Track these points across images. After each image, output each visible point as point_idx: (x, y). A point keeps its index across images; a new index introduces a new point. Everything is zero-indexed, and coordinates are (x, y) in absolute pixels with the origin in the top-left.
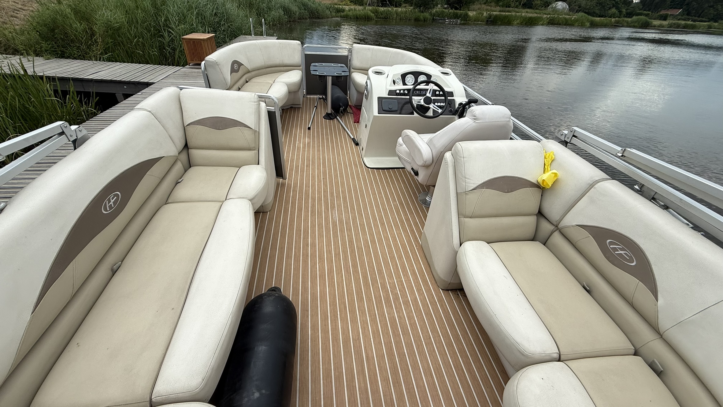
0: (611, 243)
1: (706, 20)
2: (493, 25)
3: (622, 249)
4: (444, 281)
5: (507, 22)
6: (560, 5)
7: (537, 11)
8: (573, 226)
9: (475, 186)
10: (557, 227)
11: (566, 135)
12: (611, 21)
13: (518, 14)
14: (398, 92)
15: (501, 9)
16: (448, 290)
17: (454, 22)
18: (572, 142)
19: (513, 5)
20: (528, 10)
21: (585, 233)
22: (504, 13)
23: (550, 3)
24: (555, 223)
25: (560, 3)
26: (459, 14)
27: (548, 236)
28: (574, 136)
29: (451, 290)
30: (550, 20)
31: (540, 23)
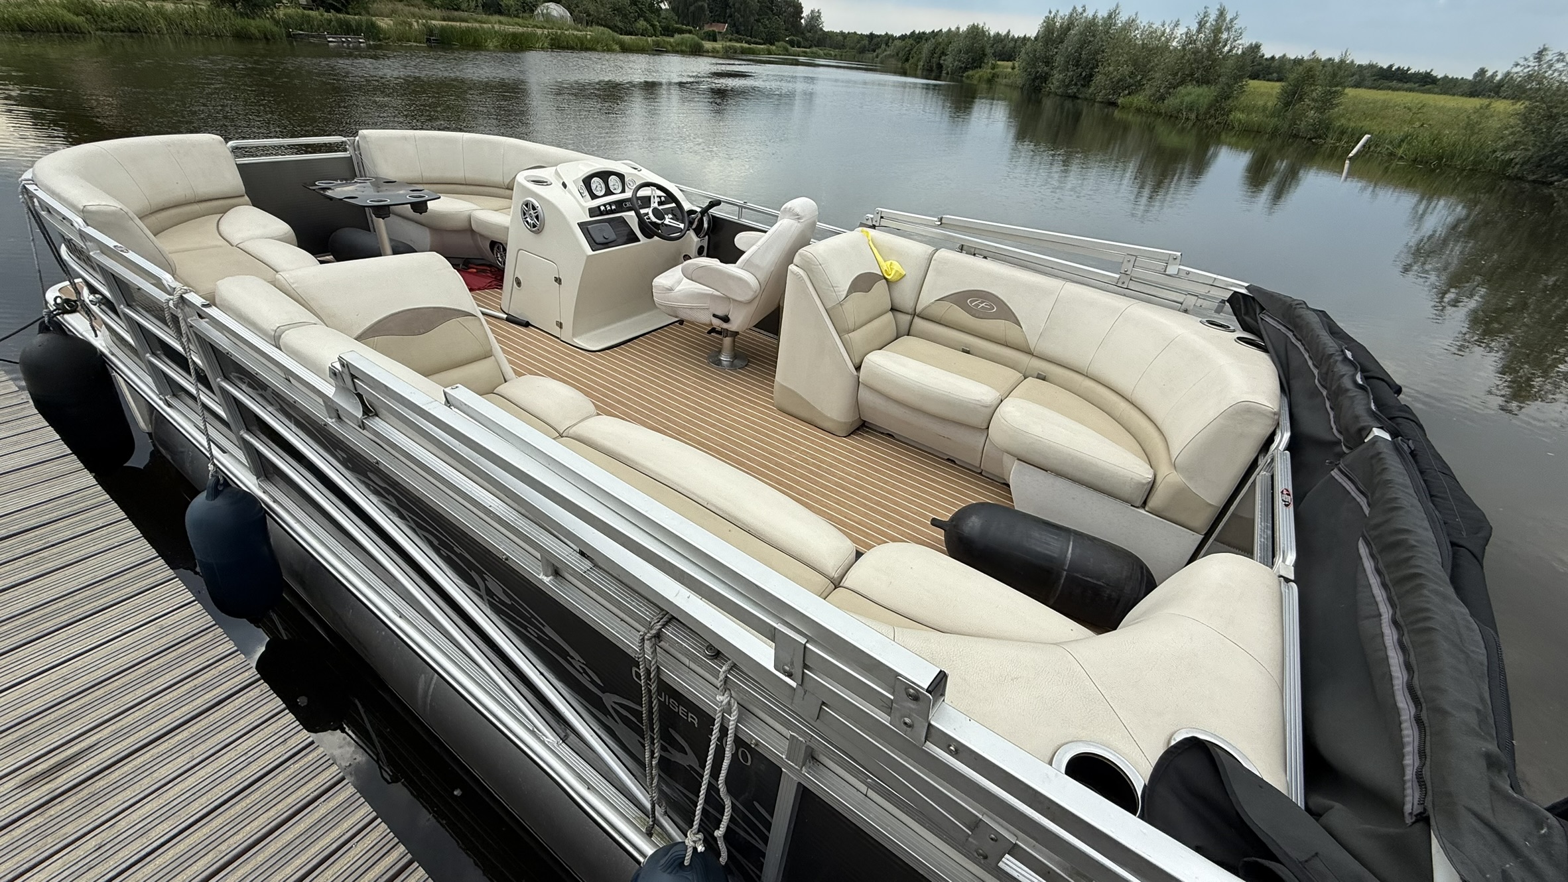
0: (971, 302)
1: (761, 41)
2: (444, 49)
3: (982, 303)
4: (845, 423)
5: (472, 43)
6: (556, 10)
7: (520, 21)
8: (933, 303)
9: (845, 293)
10: (914, 314)
11: (872, 219)
12: (647, 41)
13: (485, 26)
14: (602, 208)
15: (445, 13)
16: (849, 435)
17: (350, 42)
18: (882, 224)
19: (464, 6)
20: (502, 18)
21: (947, 304)
22: (458, 24)
23: (536, 6)
24: (910, 311)
25: (552, 5)
26: (353, 24)
27: (908, 328)
28: (882, 217)
29: (852, 433)
30: (552, 39)
31: (537, 46)
